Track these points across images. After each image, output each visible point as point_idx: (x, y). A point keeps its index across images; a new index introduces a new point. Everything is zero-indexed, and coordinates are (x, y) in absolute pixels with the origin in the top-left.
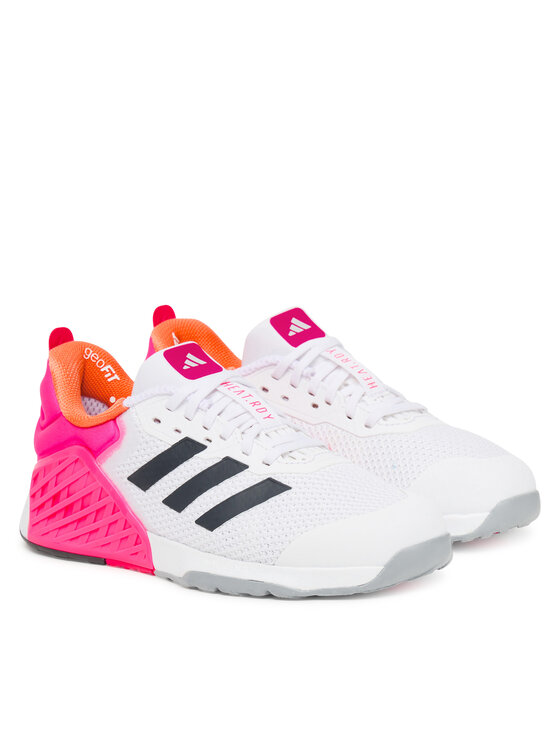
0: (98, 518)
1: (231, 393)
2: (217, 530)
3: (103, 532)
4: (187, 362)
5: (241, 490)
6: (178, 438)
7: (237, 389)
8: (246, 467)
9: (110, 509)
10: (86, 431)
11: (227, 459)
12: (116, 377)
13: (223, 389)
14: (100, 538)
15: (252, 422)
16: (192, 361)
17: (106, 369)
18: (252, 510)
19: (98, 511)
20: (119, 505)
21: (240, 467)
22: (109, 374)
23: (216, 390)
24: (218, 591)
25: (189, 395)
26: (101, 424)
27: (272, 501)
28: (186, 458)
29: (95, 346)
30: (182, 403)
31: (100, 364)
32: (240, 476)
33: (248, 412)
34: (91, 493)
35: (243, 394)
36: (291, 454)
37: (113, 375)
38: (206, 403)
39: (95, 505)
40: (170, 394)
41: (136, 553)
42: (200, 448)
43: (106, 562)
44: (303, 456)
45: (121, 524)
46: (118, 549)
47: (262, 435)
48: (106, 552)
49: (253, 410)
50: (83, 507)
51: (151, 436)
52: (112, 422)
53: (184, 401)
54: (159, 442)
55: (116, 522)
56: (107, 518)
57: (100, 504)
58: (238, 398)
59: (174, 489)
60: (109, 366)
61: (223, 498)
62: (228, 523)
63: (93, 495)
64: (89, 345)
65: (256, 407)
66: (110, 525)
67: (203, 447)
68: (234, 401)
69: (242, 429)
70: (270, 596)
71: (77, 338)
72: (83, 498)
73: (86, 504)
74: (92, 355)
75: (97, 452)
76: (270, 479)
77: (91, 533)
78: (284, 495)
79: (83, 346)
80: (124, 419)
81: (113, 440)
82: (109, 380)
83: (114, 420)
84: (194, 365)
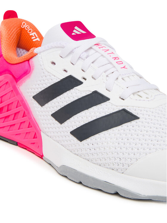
0: (15, 118)
1: (100, 50)
2: (84, 142)
3: (17, 126)
4: (74, 31)
5: (104, 115)
6: (66, 75)
7: (104, 48)
8: (108, 99)
9: (21, 114)
10: (13, 66)
11: (95, 92)
12: (38, 39)
13: (96, 48)
14: (15, 130)
15: (113, 70)
16: (77, 31)
17: (33, 34)
18: (110, 131)
19: (15, 114)
20: (26, 113)
21: (104, 99)
22: (34, 37)
23: (91, 48)
24: (80, 183)
25: (75, 48)
26: (21, 63)
27: (125, 126)
28: (69, 89)
29: (28, 22)
30: (70, 53)
31: (30, 31)
32: (103, 105)
33: (111, 63)
34: (12, 103)
35: (108, 52)
36: (139, 93)
37: (36, 38)
38: (85, 55)
39: (14, 110)
40: (63, 47)
41: (34, 143)
42: (79, 83)
43: (17, 144)
44: (147, 96)
45: (26, 124)
46: (24, 139)
47: (120, 78)
48: (18, 139)
49: (114, 62)
50: (8, 110)
51: (48, 72)
52: (27, 62)
53: (71, 52)
54: (53, 76)
55: (24, 122)
56: (20, 119)
57: (16, 110)
58: (105, 54)
59: (59, 108)
60: (35, 33)
61: (90, 119)
62: (92, 137)
63: (13, 104)
64: (25, 21)
65: (116, 61)
66: (21, 123)
67: (81, 83)
68: (102, 55)
69: (107, 73)
70: (117, 194)
71: (20, 16)
72: (8, 105)
73: (9, 108)
74: (25, 26)
75: (17, 79)
76: (124, 110)
77: (11, 126)
78: (133, 122)
79: (22, 21)
80: (34, 61)
81: (26, 73)
82: (34, 40)
83: (28, 60)
84: (78, 33)
